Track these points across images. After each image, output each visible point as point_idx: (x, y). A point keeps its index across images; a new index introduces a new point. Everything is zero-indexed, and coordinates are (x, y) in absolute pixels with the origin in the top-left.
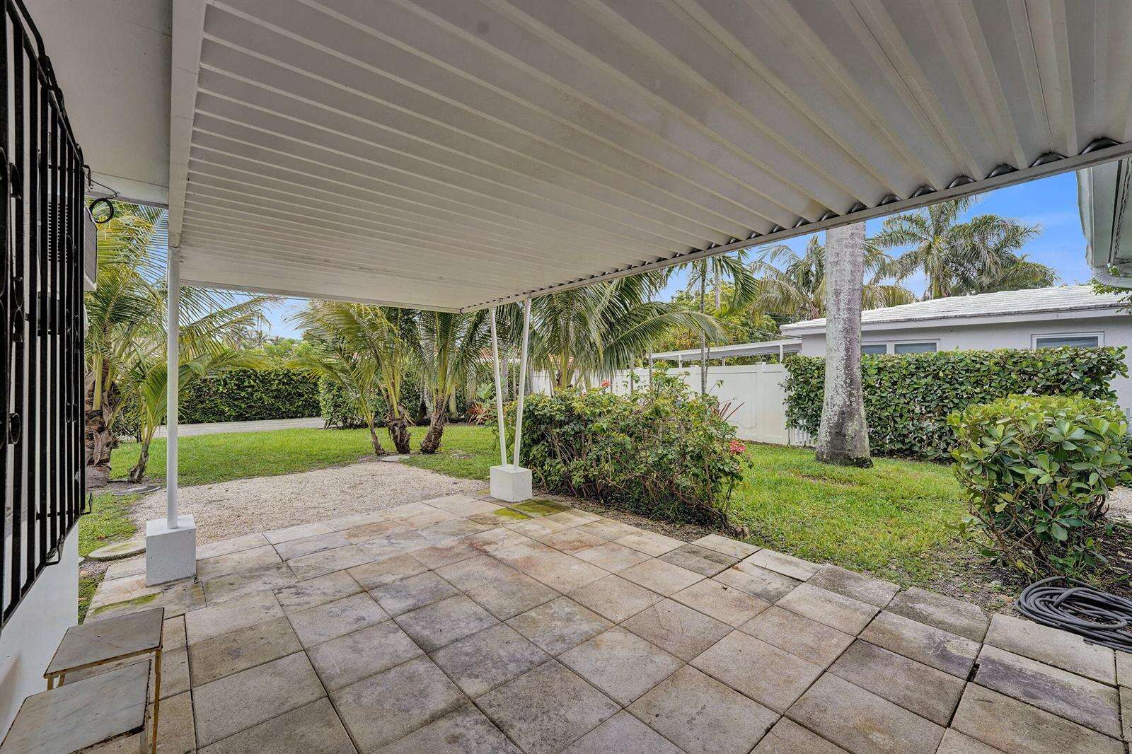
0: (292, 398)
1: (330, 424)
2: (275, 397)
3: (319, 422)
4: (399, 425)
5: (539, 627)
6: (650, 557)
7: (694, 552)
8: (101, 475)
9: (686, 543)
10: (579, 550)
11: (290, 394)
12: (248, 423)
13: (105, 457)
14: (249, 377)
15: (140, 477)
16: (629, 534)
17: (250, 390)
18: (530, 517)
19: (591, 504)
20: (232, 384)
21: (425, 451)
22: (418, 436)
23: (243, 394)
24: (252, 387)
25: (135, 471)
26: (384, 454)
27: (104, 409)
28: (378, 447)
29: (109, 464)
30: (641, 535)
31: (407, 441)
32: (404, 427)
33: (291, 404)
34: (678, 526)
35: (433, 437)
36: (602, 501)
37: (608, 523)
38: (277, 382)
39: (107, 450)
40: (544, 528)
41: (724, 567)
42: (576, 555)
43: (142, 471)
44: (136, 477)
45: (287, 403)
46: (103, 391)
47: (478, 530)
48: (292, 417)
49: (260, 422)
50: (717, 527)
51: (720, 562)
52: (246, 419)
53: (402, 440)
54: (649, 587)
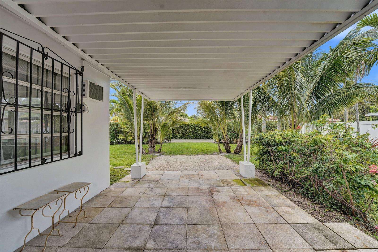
0: (208, 133)
1: (215, 142)
2: (204, 133)
3: (212, 141)
4: (226, 143)
5: (196, 233)
6: (286, 222)
7: (319, 229)
8: (153, 150)
9: (319, 222)
10: (251, 206)
11: (207, 132)
12: (197, 140)
13: (154, 146)
14: (197, 127)
15: (160, 152)
16: (287, 206)
17: (197, 130)
18: (245, 185)
19: (284, 186)
20: (193, 129)
21: (235, 153)
22: (233, 147)
23: (196, 132)
24: (198, 129)
25: (159, 150)
26: (222, 152)
27: (154, 134)
28: (220, 150)
29: (155, 148)
30: (293, 208)
31: (229, 149)
32: (228, 144)
33: (208, 135)
34: (326, 210)
35: (238, 148)
36: (291, 186)
37: (281, 198)
38: (204, 128)
39: (154, 144)
40: (246, 191)
41: (335, 247)
42: (246, 208)
43: (160, 150)
44: (159, 151)
45: (207, 135)
46: (154, 129)
47: (219, 185)
48: (208, 139)
49: (200, 140)
50: (357, 220)
51: (334, 243)
52: (197, 139)
53: (227, 148)
54: (266, 239)
